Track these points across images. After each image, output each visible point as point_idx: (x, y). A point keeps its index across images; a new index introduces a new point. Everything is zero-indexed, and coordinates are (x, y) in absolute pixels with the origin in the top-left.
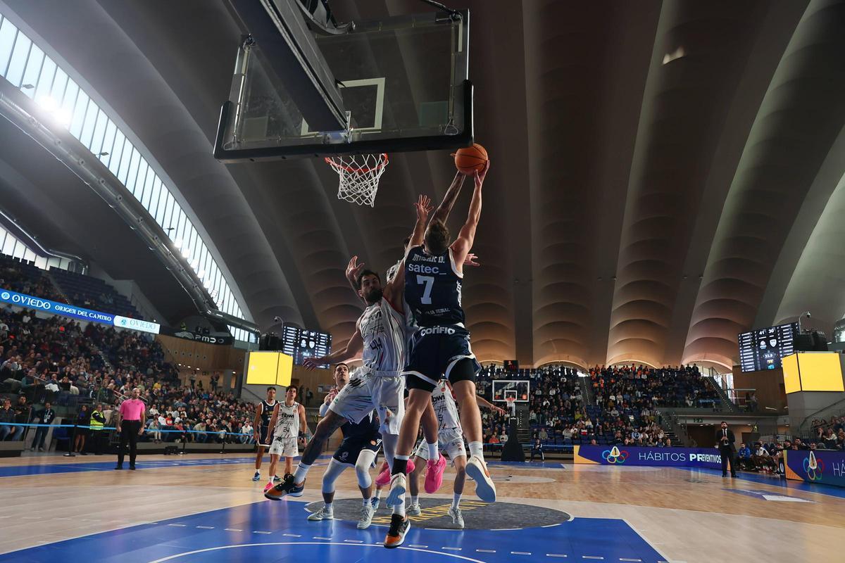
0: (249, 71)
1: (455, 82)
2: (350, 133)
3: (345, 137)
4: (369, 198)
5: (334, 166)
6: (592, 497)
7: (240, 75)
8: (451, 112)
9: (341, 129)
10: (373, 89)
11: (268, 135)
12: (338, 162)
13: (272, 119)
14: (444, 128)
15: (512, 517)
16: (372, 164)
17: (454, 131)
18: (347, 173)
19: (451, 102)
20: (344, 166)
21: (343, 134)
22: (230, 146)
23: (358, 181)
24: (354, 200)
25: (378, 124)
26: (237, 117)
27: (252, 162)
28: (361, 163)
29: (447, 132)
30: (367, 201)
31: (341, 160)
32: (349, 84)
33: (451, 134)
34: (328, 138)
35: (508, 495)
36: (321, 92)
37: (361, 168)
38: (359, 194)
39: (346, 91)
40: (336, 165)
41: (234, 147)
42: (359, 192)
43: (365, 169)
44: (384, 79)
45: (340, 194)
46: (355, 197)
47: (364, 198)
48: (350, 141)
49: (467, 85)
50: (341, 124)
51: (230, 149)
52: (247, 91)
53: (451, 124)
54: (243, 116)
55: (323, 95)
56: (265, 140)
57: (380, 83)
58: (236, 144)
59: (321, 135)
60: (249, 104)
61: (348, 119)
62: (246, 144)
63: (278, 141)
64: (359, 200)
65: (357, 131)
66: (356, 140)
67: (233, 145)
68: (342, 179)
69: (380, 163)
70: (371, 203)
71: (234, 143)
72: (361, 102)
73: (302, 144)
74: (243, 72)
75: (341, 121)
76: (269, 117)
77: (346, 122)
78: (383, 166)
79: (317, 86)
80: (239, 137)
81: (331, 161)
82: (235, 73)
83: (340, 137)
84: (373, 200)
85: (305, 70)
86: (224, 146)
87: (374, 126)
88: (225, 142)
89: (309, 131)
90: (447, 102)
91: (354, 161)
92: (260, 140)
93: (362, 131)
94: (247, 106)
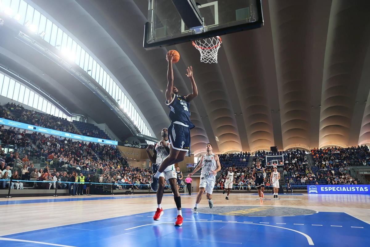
0: (155, 8)
2: (203, 28)
4: (215, 59)
7: (151, 10)
8: (251, 12)
9: (200, 25)
10: (213, 6)
11: (166, 34)
12: (198, 44)
14: (248, 20)
16: (215, 43)
17: (254, 20)
19: (251, 7)
20: (202, 45)
21: (201, 29)
22: (150, 41)
23: (209, 52)
24: (208, 62)
25: (217, 22)
26: (152, 28)
27: (161, 47)
28: (210, 42)
29: (251, 21)
30: (214, 61)
31: (200, 42)
33: (253, 22)
34: (194, 32)
36: (192, 6)
37: (209, 45)
38: (209, 58)
40: (197, 46)
41: (152, 42)
42: (209, 57)
43: (212, 45)
44: (217, 2)
45: (201, 59)
46: (207, 60)
47: (212, 60)
48: (205, 31)
50: (201, 23)
51: (150, 43)
53: (252, 17)
54: (154, 28)
55: (193, 8)
56: (165, 37)
58: (153, 40)
59: (191, 31)
61: (203, 20)
62: (157, 40)
63: (172, 36)
64: (209, 61)
65: (207, 27)
66: (207, 31)
68: (201, 52)
69: (218, 43)
70: (216, 62)
71: (152, 40)
72: (208, 12)
73: (183, 36)
74: (152, 8)
75: (200, 21)
76: (166, 27)
77: (203, 22)
78: (220, 44)
80: (154, 37)
81: (195, 45)
82: (149, 9)
83: (200, 30)
84: (216, 60)
86: (147, 42)
87: (215, 24)
88: (148, 40)
89: (185, 30)
90: (248, 8)
91: (206, 42)
92: (163, 37)
93: (210, 26)
94: (156, 23)
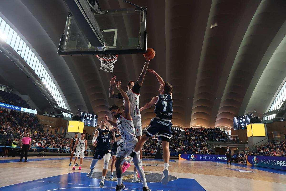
0: (71, 25)
1: (141, 32)
2: (105, 47)
3: (103, 49)
4: (111, 70)
5: (99, 58)
6: (184, 171)
7: (68, 26)
8: (139, 42)
9: (102, 46)
10: (114, 33)
11: (77, 47)
12: (101, 57)
13: (78, 41)
14: (137, 47)
15: (157, 178)
16: (112, 58)
17: (140, 48)
18: (104, 61)
19: (140, 38)
20: (103, 58)
21: (102, 48)
22: (63, 50)
23: (107, 64)
24: (106, 70)
25: (115, 45)
26: (66, 40)
27: (71, 56)
29: (138, 48)
30: (110, 71)
32: (105, 31)
33: (139, 49)
34: (98, 49)
35: (156, 171)
36: (95, 33)
37: (108, 59)
39: (104, 33)
40: (100, 58)
41: (65, 51)
42: (108, 67)
43: (110, 60)
44: (117, 29)
45: (101, 68)
47: (109, 69)
48: (105, 50)
49: (145, 33)
50: (102, 44)
51: (63, 51)
52: (70, 31)
53: (139, 45)
54: (68, 40)
55: (96, 34)
56: (76, 49)
57: (116, 31)
58: (66, 50)
59: (95, 48)
60: (71, 36)
61: (105, 43)
62: (69, 50)
63: (80, 49)
64: (107, 70)
66: (107, 50)
67: (65, 50)
68: (102, 63)
69: (115, 58)
70: (112, 71)
72: (109, 37)
73: (89, 50)
74: (69, 25)
75: (102, 43)
76: (77, 41)
77: (104, 44)
79: (94, 31)
80: (67, 47)
81: (98, 57)
82: (66, 25)
84: (112, 70)
85: (90, 25)
87: (113, 45)
88: (62, 49)
89: (91, 46)
90: (138, 38)
91: (106, 57)
92: (74, 48)
93: (109, 47)
94: (70, 37)
